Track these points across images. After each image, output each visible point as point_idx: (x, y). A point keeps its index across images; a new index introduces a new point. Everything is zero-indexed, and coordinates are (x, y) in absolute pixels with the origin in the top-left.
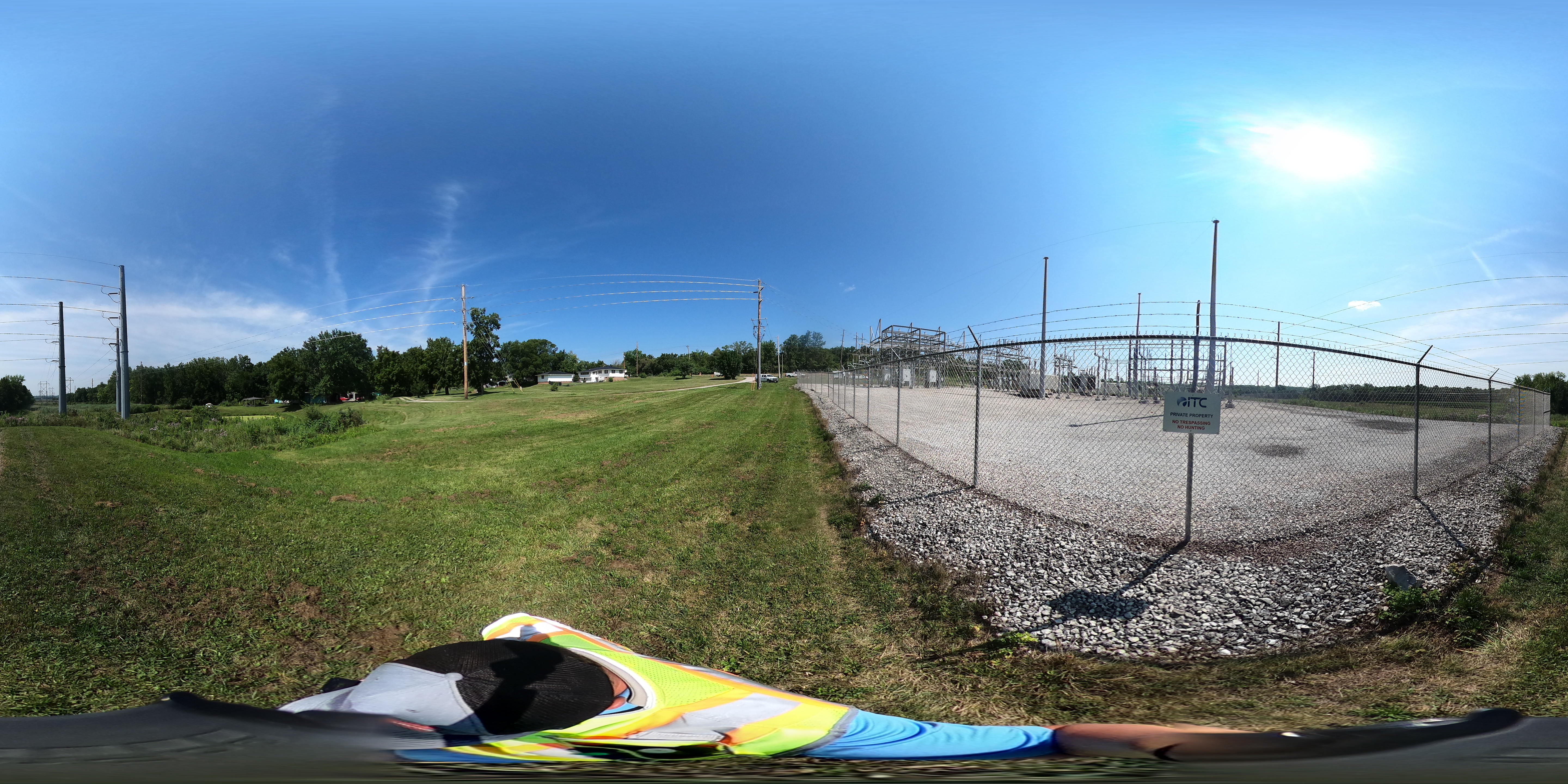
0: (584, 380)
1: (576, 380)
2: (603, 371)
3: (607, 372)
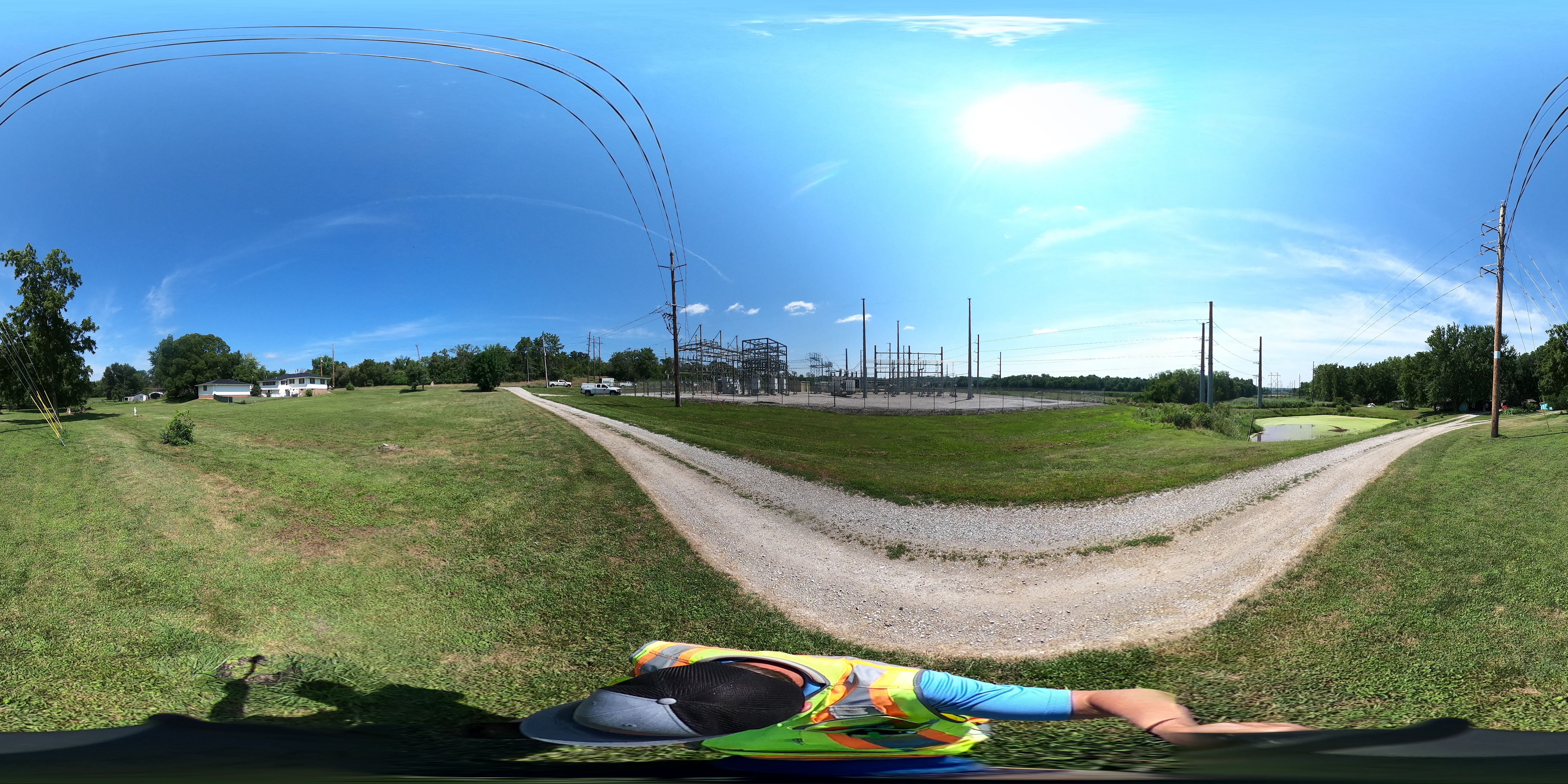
0: (269, 393)
1: (255, 393)
2: (297, 380)
3: (302, 382)
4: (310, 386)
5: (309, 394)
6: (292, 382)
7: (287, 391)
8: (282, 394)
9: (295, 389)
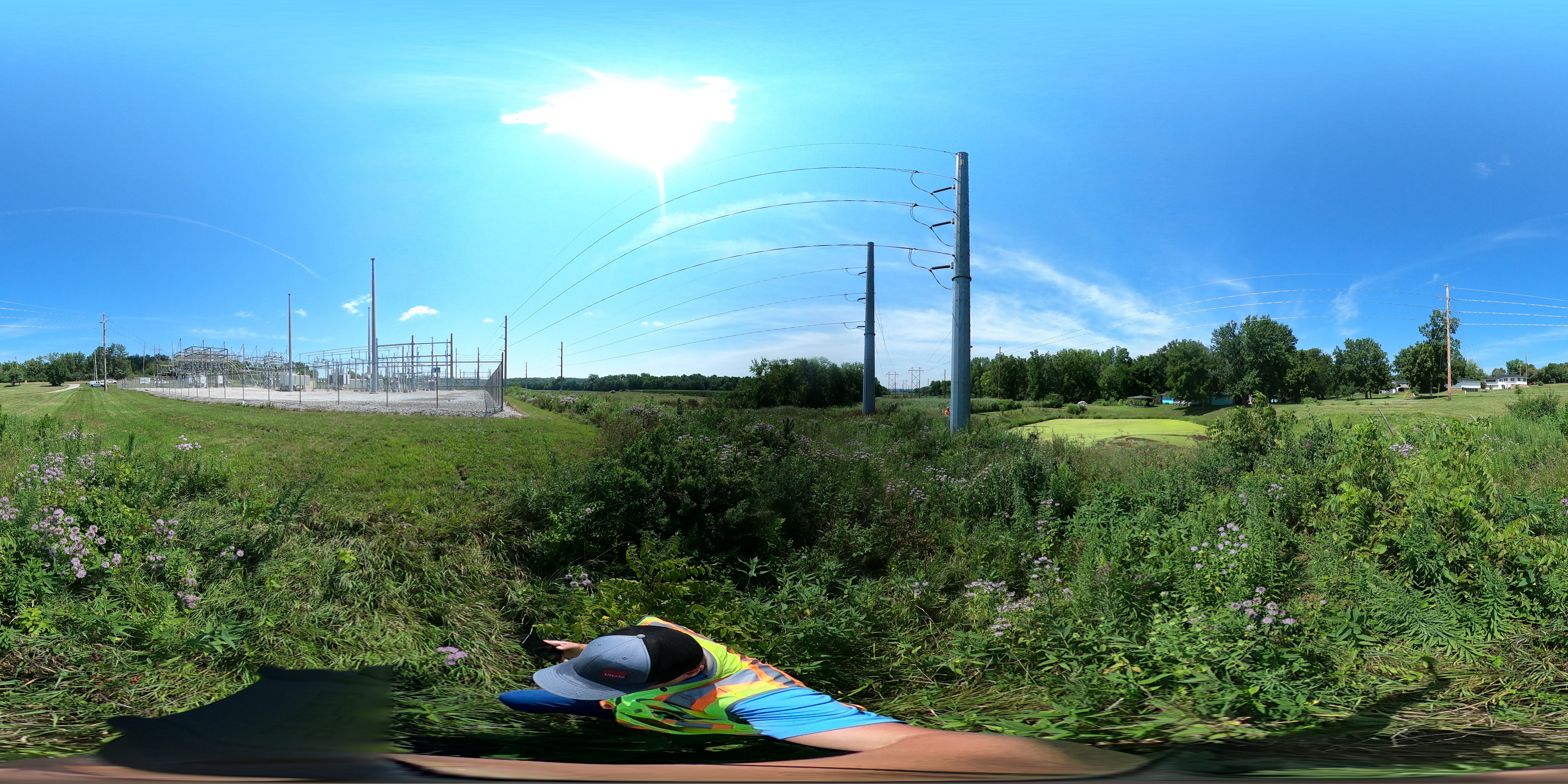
0: (1491, 387)
1: (1483, 386)
2: (1509, 379)
3: (1512, 380)
4: (1518, 383)
5: (1518, 387)
8: (1500, 388)
9: (1508, 384)
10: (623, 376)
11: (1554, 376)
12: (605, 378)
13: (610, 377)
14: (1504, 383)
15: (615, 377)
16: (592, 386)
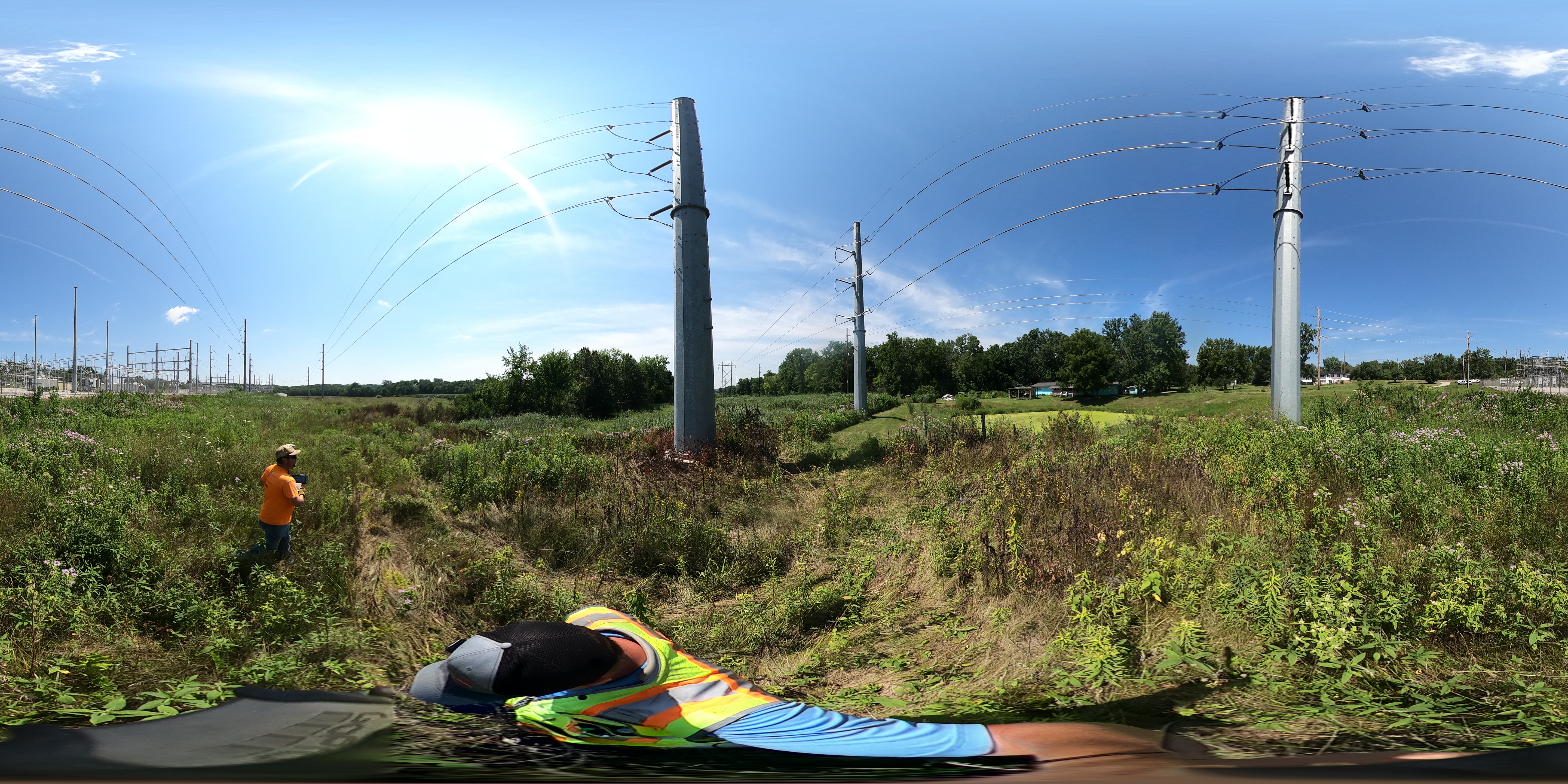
2: (1335, 375)
3: (1338, 376)
4: (1343, 379)
5: (1342, 382)
6: (1332, 376)
7: (1330, 381)
8: (1328, 382)
9: (1335, 380)
10: (415, 382)
11: (1368, 373)
12: (397, 383)
13: (402, 382)
14: (1331, 378)
15: (407, 383)
16: (384, 391)
